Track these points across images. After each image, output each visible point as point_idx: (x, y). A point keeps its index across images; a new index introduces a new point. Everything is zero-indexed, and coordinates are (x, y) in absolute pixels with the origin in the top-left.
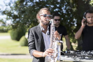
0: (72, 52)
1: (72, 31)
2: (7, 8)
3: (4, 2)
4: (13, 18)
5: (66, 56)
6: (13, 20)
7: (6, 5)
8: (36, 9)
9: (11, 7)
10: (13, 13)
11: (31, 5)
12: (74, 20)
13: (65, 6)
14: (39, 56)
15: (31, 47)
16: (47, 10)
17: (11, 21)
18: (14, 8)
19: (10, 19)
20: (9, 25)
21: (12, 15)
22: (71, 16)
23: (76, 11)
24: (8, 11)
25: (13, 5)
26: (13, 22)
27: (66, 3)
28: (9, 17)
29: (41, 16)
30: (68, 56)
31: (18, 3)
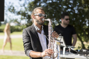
0: (84, 50)
1: (84, 30)
2: (21, 9)
3: (19, 3)
4: (28, 18)
5: (79, 55)
6: (27, 20)
7: (21, 6)
8: (49, 9)
9: (25, 8)
10: (27, 13)
11: (45, 6)
12: (86, 19)
13: (77, 7)
14: (37, 56)
15: (28, 48)
16: (41, 9)
17: (26, 21)
18: (28, 9)
19: (24, 19)
20: (23, 24)
21: (27, 15)
22: (83, 16)
23: (88, 11)
24: (22, 12)
25: (28, 6)
26: (28, 21)
27: (79, 4)
28: (23, 17)
29: (36, 15)
30: (80, 55)
31: (32, 4)
